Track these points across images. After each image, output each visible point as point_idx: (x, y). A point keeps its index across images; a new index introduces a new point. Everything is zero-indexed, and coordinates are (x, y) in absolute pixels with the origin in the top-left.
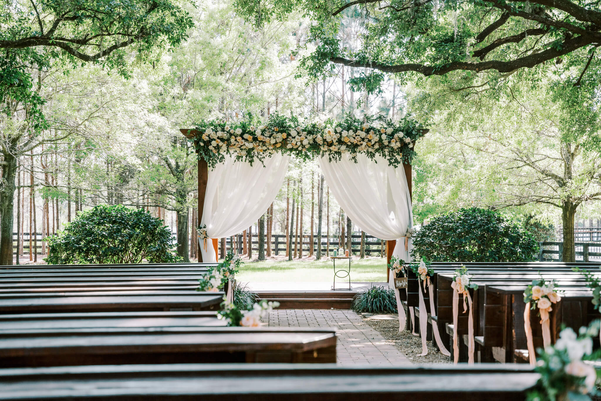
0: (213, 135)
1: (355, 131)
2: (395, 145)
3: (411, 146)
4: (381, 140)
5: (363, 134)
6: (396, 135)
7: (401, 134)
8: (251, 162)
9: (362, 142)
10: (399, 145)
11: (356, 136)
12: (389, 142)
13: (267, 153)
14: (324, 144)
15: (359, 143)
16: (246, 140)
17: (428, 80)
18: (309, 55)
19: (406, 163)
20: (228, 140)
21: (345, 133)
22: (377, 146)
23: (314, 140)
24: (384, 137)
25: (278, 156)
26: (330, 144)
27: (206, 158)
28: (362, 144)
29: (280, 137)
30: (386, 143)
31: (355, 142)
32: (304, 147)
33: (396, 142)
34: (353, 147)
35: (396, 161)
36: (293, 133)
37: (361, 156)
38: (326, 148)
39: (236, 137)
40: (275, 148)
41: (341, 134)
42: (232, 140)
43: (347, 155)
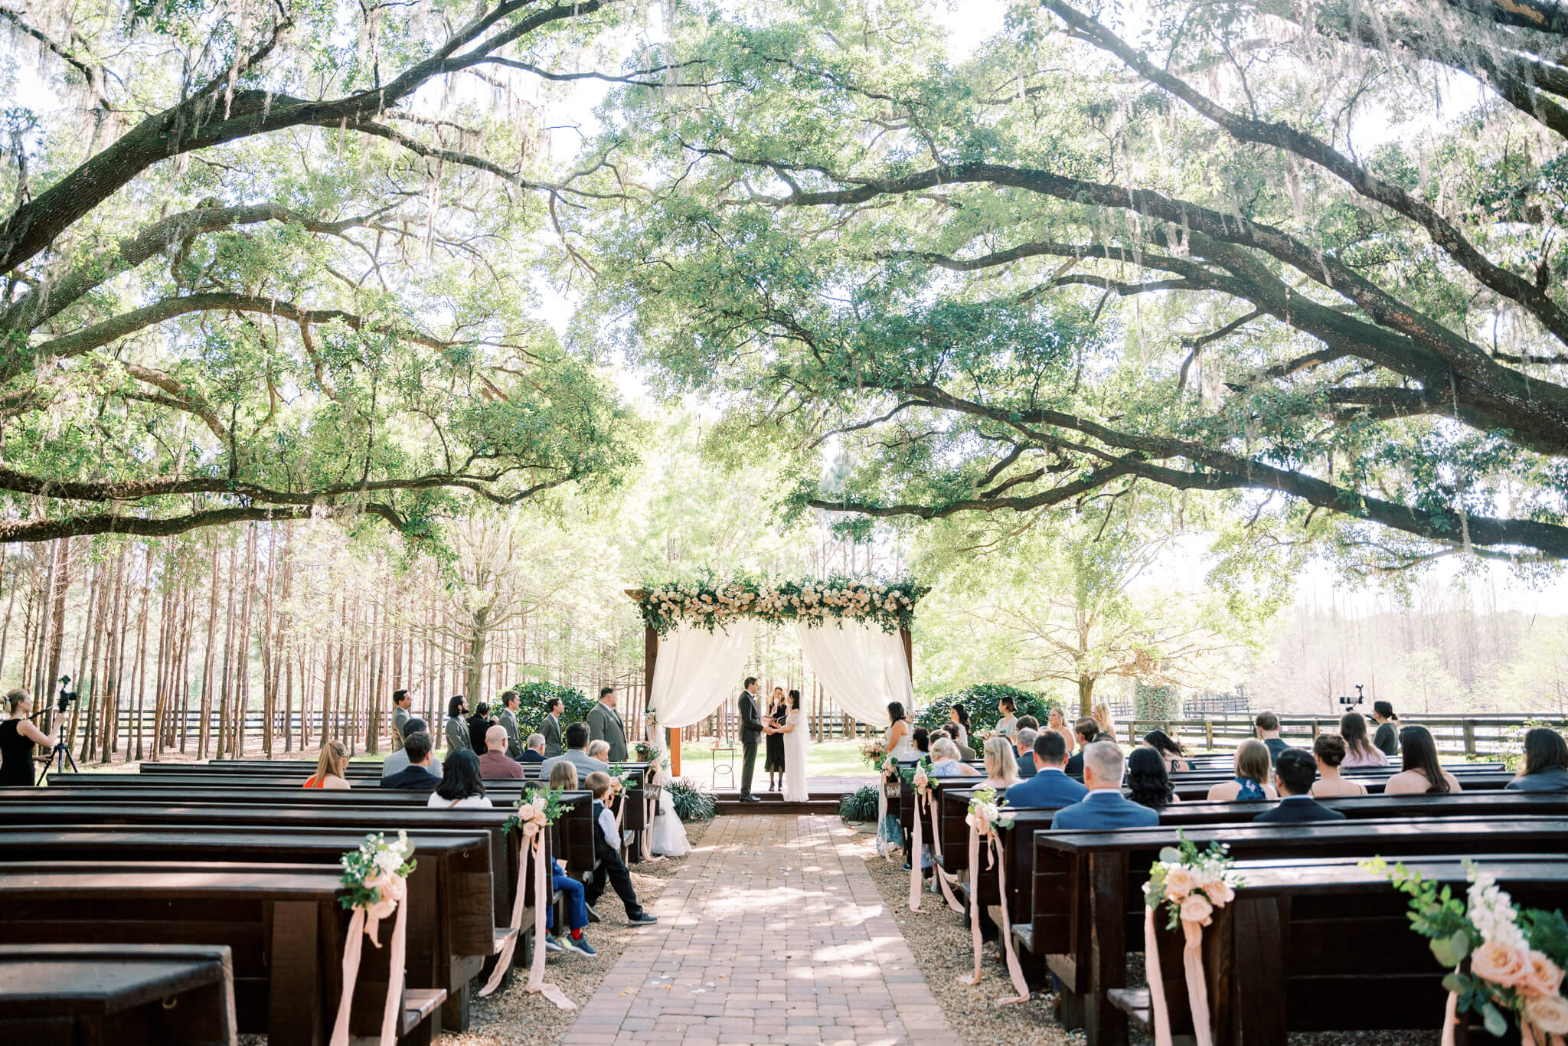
0: (664, 597)
1: (840, 590)
2: (891, 607)
3: (909, 608)
4: (872, 601)
5: (850, 594)
6: (890, 595)
7: (897, 594)
8: (711, 629)
9: (849, 604)
10: (894, 606)
11: (841, 596)
12: (883, 603)
13: (730, 618)
14: (801, 607)
15: (845, 605)
16: (705, 602)
17: (930, 528)
18: (781, 499)
19: (905, 628)
20: (682, 602)
21: (827, 593)
22: (867, 609)
23: (789, 600)
24: (876, 596)
25: (744, 620)
26: (809, 607)
27: (654, 625)
28: (848, 606)
29: (747, 597)
30: (879, 604)
31: (840, 603)
32: (776, 610)
33: (891, 603)
34: (838, 610)
35: (892, 627)
36: (763, 593)
37: (849, 622)
38: (803, 611)
39: (691, 598)
40: (740, 612)
41: (822, 593)
42: (687, 602)
43: (830, 620)
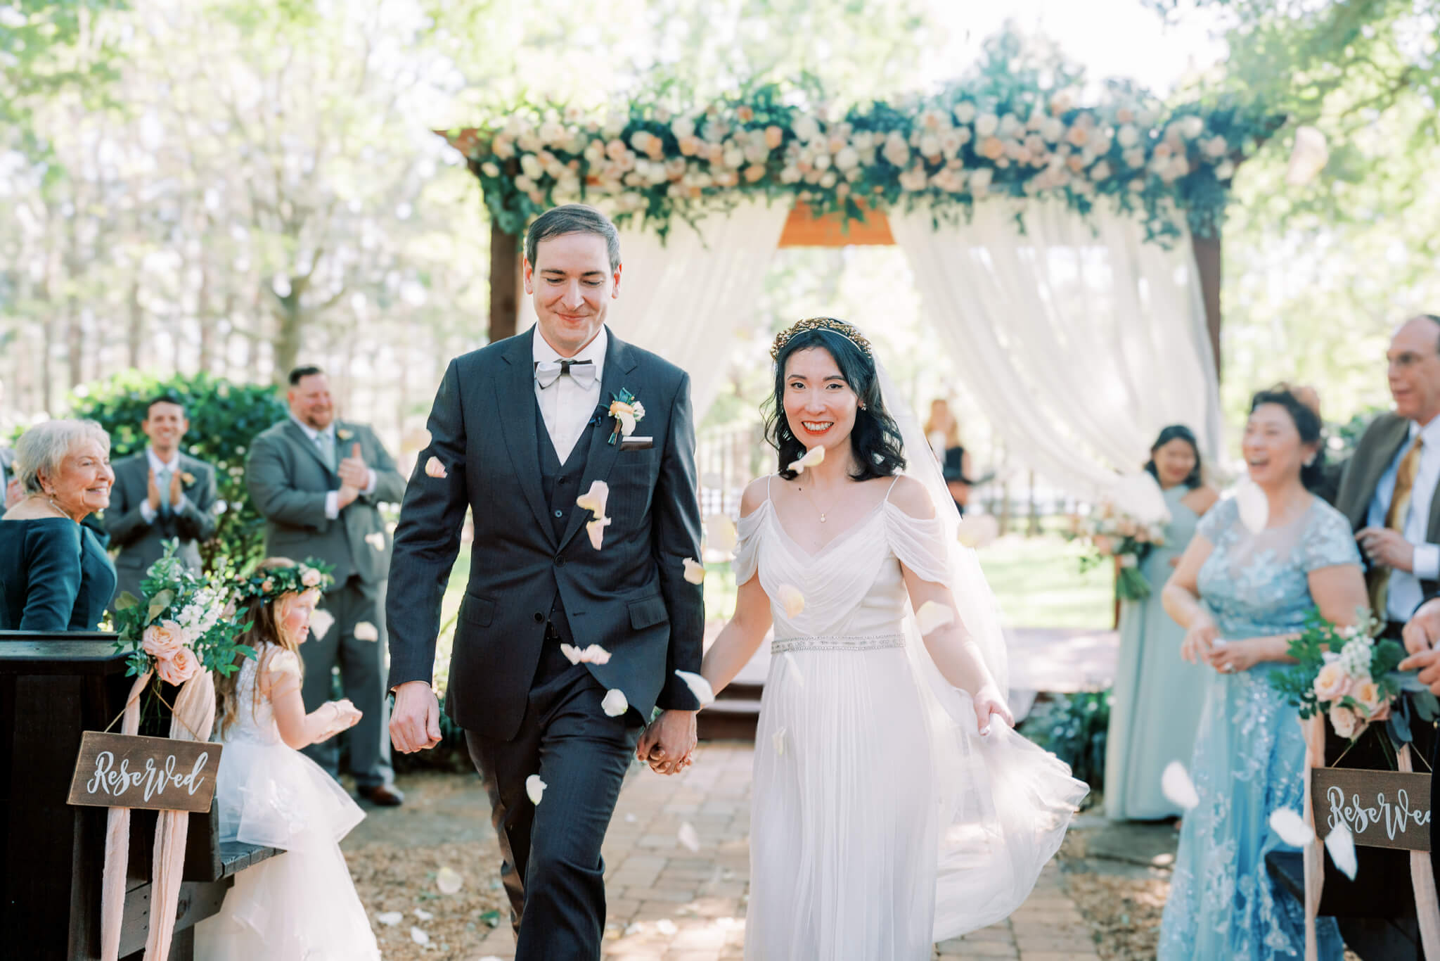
0: (530, 141)
1: (1025, 118)
3: (1223, 172)
4: (1116, 150)
5: (1054, 129)
6: (1173, 131)
7: (1195, 126)
8: (663, 232)
9: (1048, 157)
11: (1028, 133)
12: (1149, 155)
13: (716, 202)
14: (911, 165)
15: (1037, 163)
16: (641, 155)
19: (1206, 233)
20: (581, 155)
22: (1101, 172)
23: (879, 150)
24: (1129, 137)
26: (932, 168)
28: (1045, 166)
30: (1135, 160)
31: (1023, 155)
32: (841, 176)
33: (1173, 155)
34: (1018, 177)
35: (1168, 229)
36: (804, 128)
38: (918, 180)
39: (605, 144)
40: (743, 184)
41: (972, 127)
42: (595, 155)
43: (992, 205)
